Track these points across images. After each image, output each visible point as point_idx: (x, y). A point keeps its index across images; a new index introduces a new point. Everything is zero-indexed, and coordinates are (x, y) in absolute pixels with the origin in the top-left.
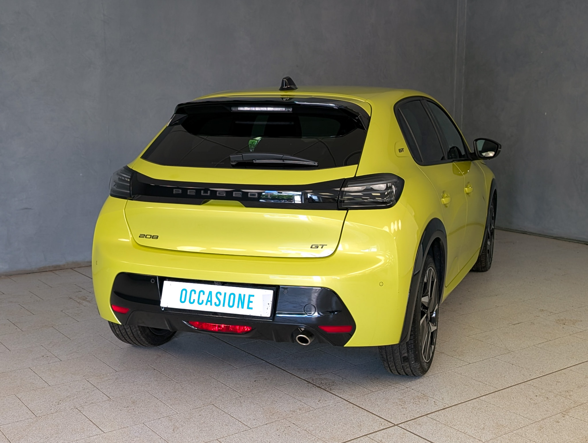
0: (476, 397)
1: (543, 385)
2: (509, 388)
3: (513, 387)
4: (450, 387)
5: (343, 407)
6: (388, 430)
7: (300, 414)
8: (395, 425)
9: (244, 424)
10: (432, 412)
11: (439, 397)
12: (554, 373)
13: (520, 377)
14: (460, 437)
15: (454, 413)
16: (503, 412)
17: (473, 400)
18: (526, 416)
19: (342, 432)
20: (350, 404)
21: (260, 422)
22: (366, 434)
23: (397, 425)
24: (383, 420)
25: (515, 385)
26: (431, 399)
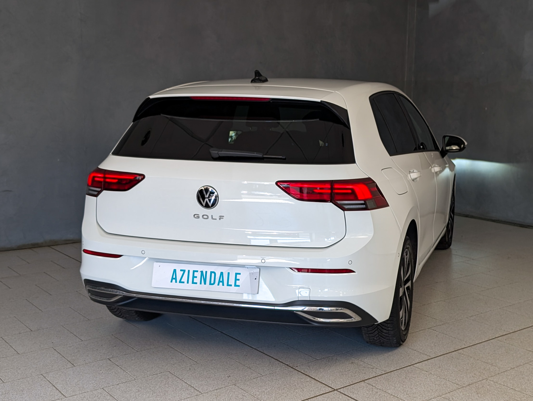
0: (410, 365)
1: (472, 353)
2: (441, 356)
3: (445, 355)
5: (288, 374)
6: (328, 394)
7: (249, 380)
8: (335, 390)
9: (196, 389)
10: (370, 378)
12: (483, 343)
13: (451, 346)
15: (389, 379)
16: (434, 378)
17: (407, 367)
18: (454, 382)
19: (285, 396)
20: (296, 371)
21: (211, 387)
23: (337, 390)
24: (324, 385)
25: (447, 353)
26: (369, 366)
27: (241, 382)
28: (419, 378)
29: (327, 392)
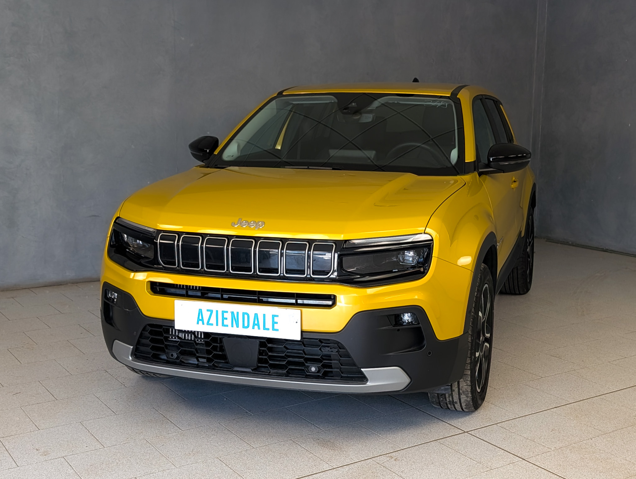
0: (547, 409)
1: (616, 399)
2: (581, 401)
3: (585, 400)
4: (521, 399)
5: (413, 414)
6: (458, 436)
7: (371, 419)
8: (465, 432)
9: (317, 427)
10: (502, 421)
11: (510, 408)
13: (592, 391)
14: (530, 444)
15: (524, 422)
17: (544, 412)
19: (412, 436)
20: (421, 412)
22: (436, 439)
23: (467, 432)
24: (454, 427)
26: (501, 410)
28: (557, 423)
29: (457, 433)
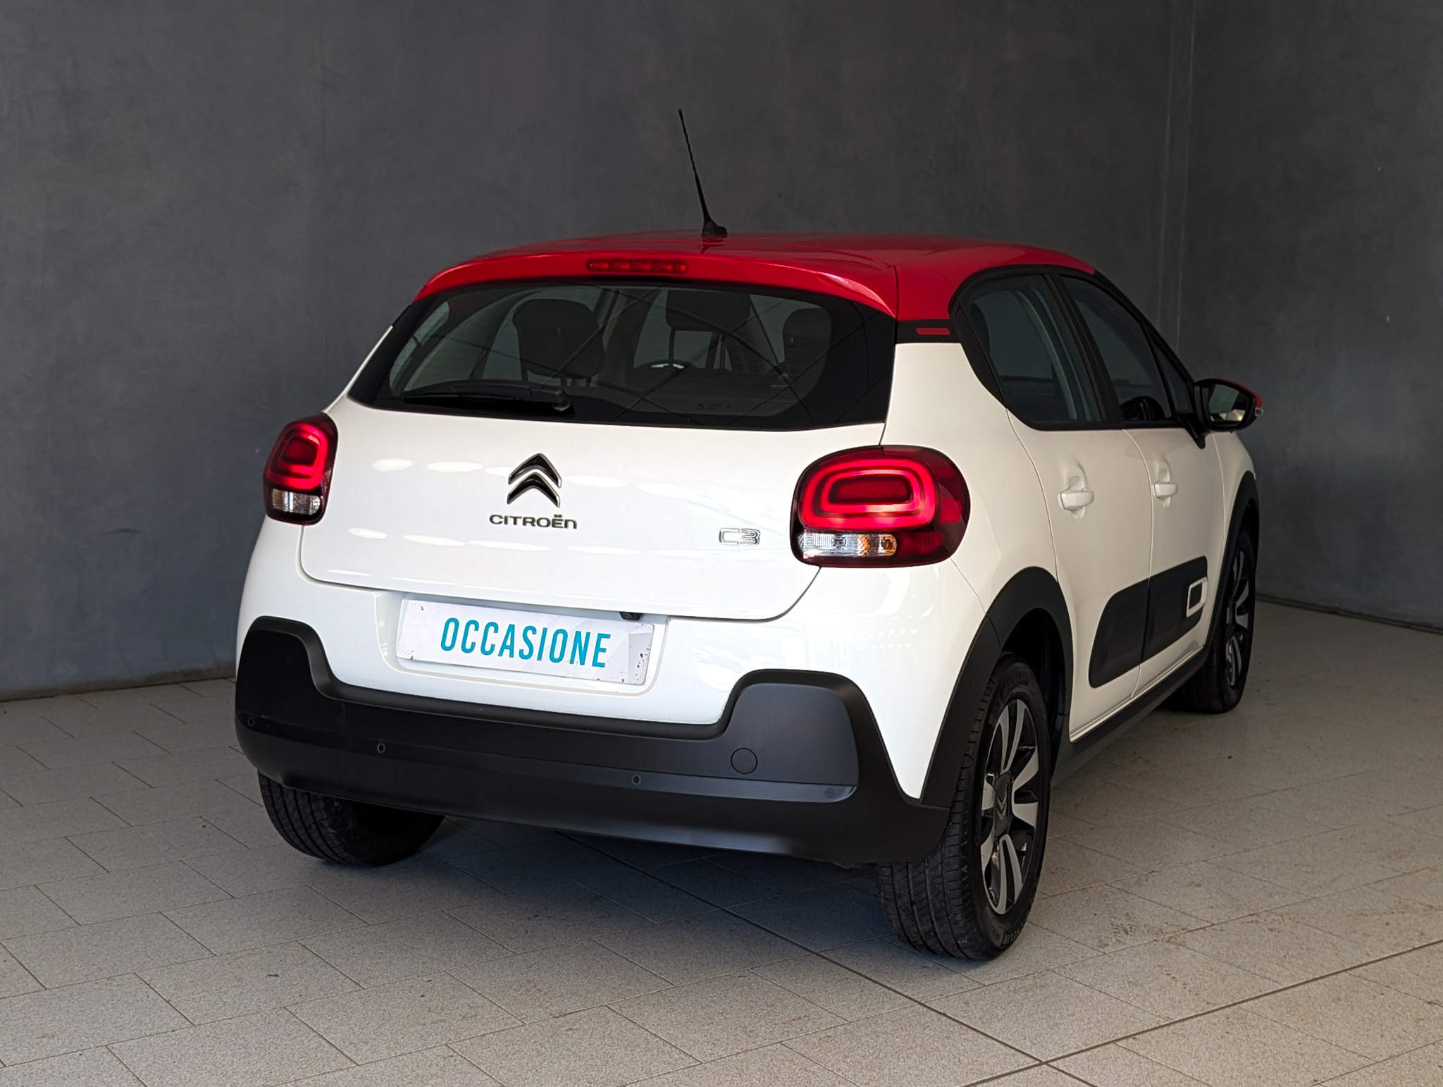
0: (1231, 1003)
2: (1310, 984)
5: (915, 1019)
6: (1026, 1074)
10: (1129, 1034)
11: (1144, 1000)
13: (1333, 958)
15: (1180, 1038)
18: (1351, 1049)
21: (722, 1049)
27: (796, 1038)
28: (1258, 1038)
29: (1025, 1066)
